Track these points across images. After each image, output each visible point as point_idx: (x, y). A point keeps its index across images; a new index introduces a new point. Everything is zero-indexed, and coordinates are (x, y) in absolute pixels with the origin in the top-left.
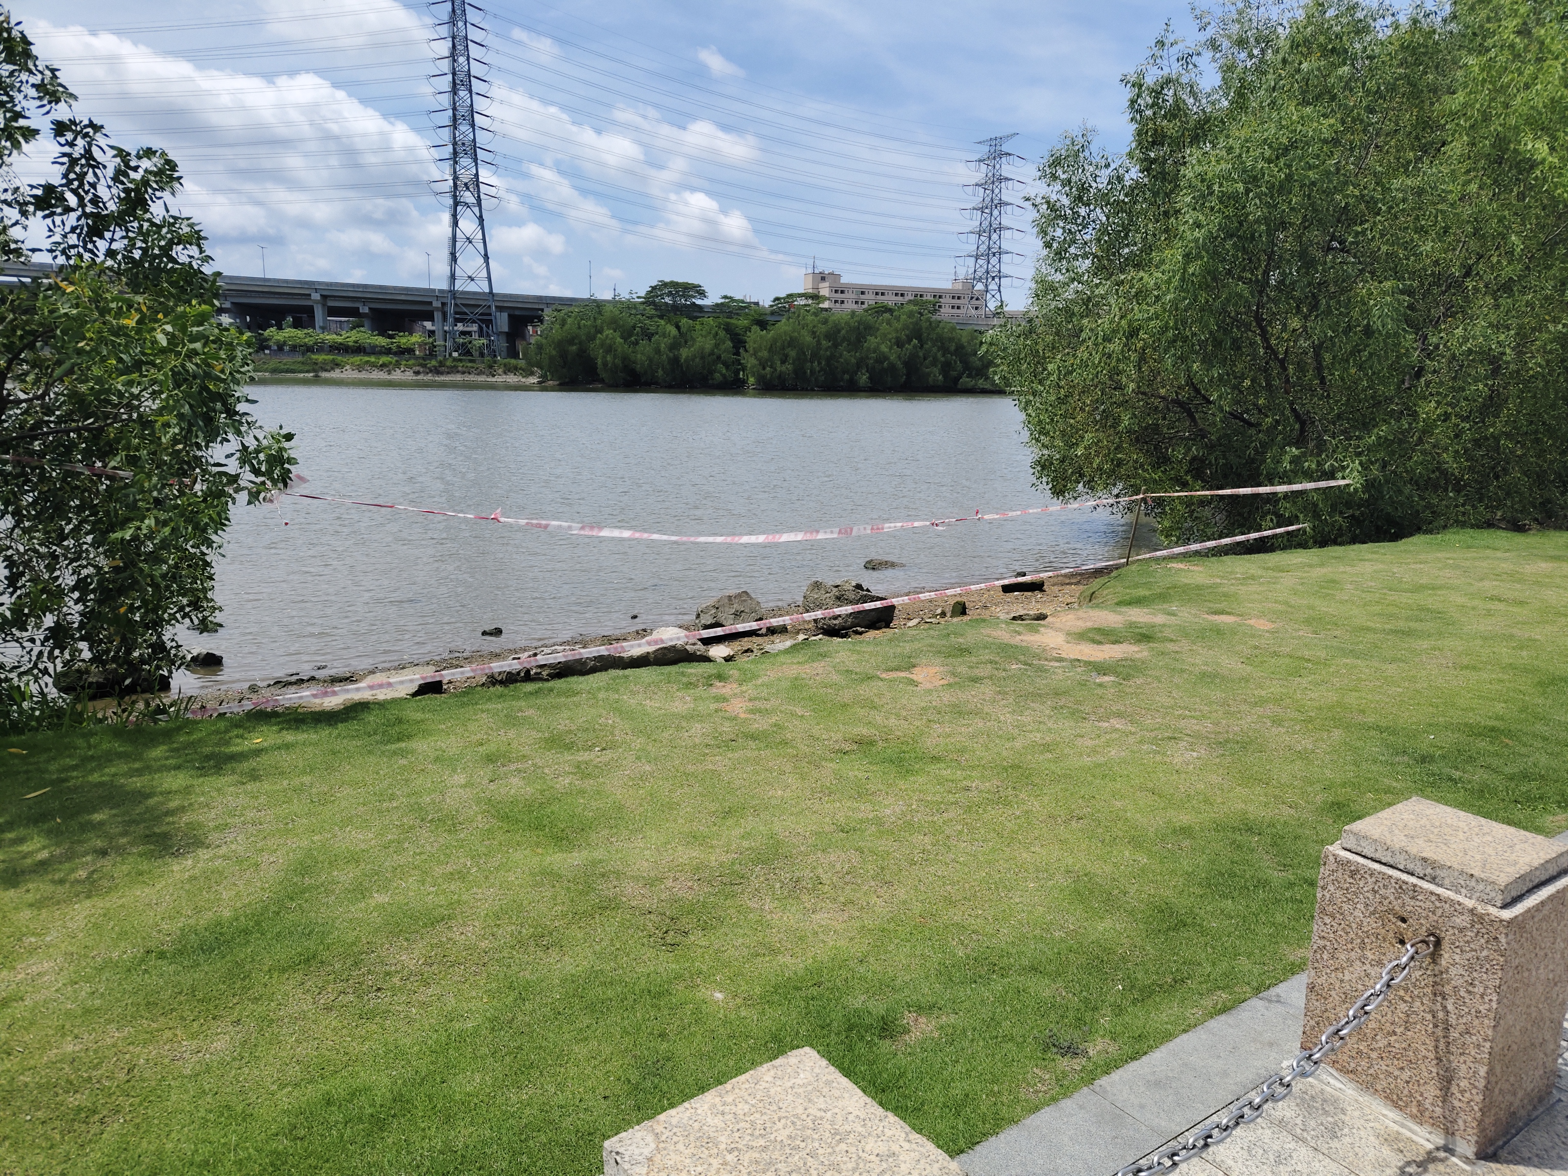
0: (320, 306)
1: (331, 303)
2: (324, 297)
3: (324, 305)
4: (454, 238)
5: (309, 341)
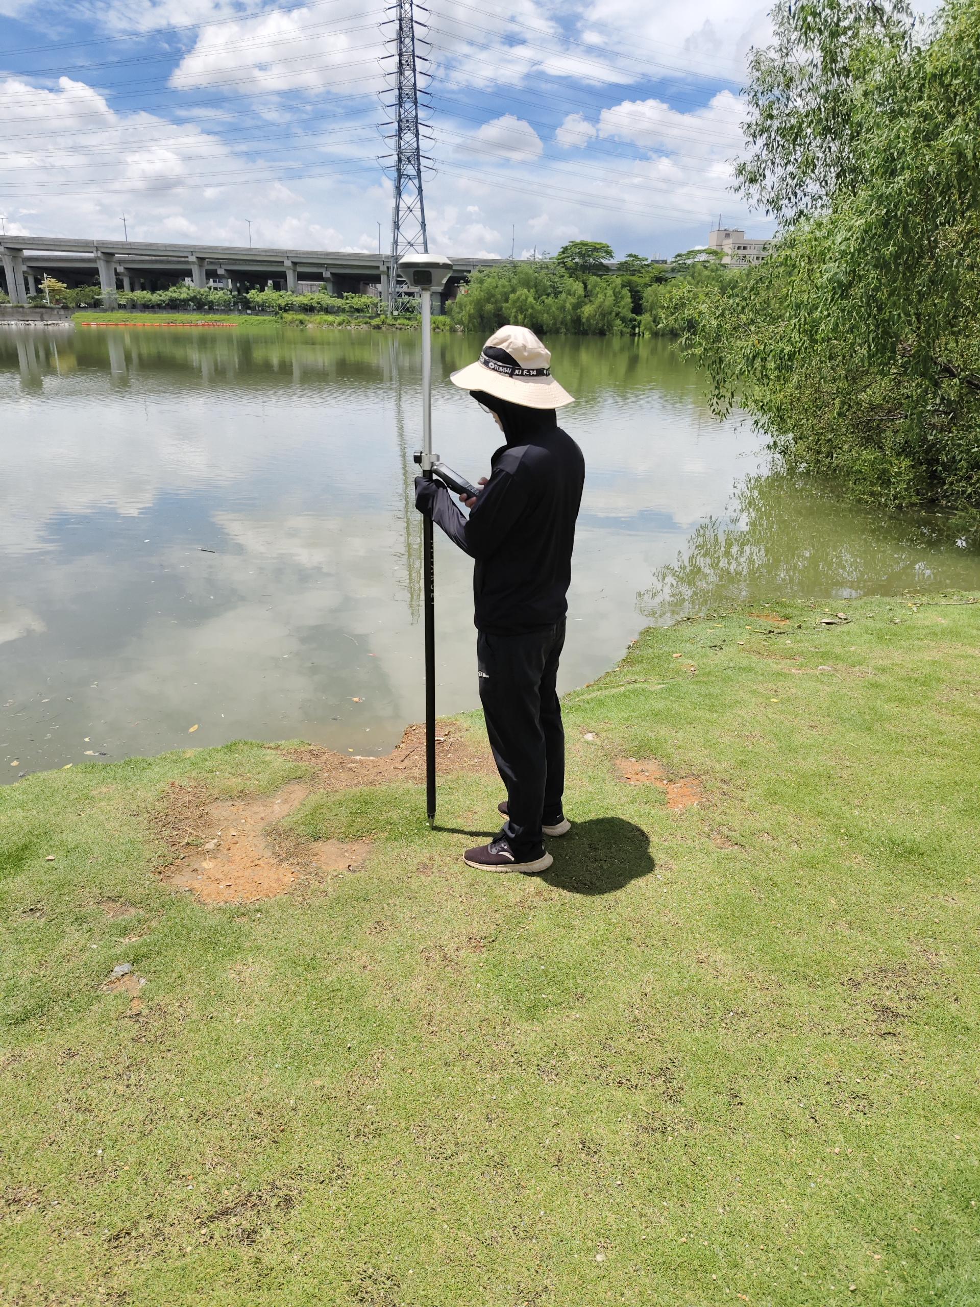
0: (291, 271)
1: (300, 269)
2: (295, 264)
3: (294, 271)
4: (397, 208)
5: (282, 302)
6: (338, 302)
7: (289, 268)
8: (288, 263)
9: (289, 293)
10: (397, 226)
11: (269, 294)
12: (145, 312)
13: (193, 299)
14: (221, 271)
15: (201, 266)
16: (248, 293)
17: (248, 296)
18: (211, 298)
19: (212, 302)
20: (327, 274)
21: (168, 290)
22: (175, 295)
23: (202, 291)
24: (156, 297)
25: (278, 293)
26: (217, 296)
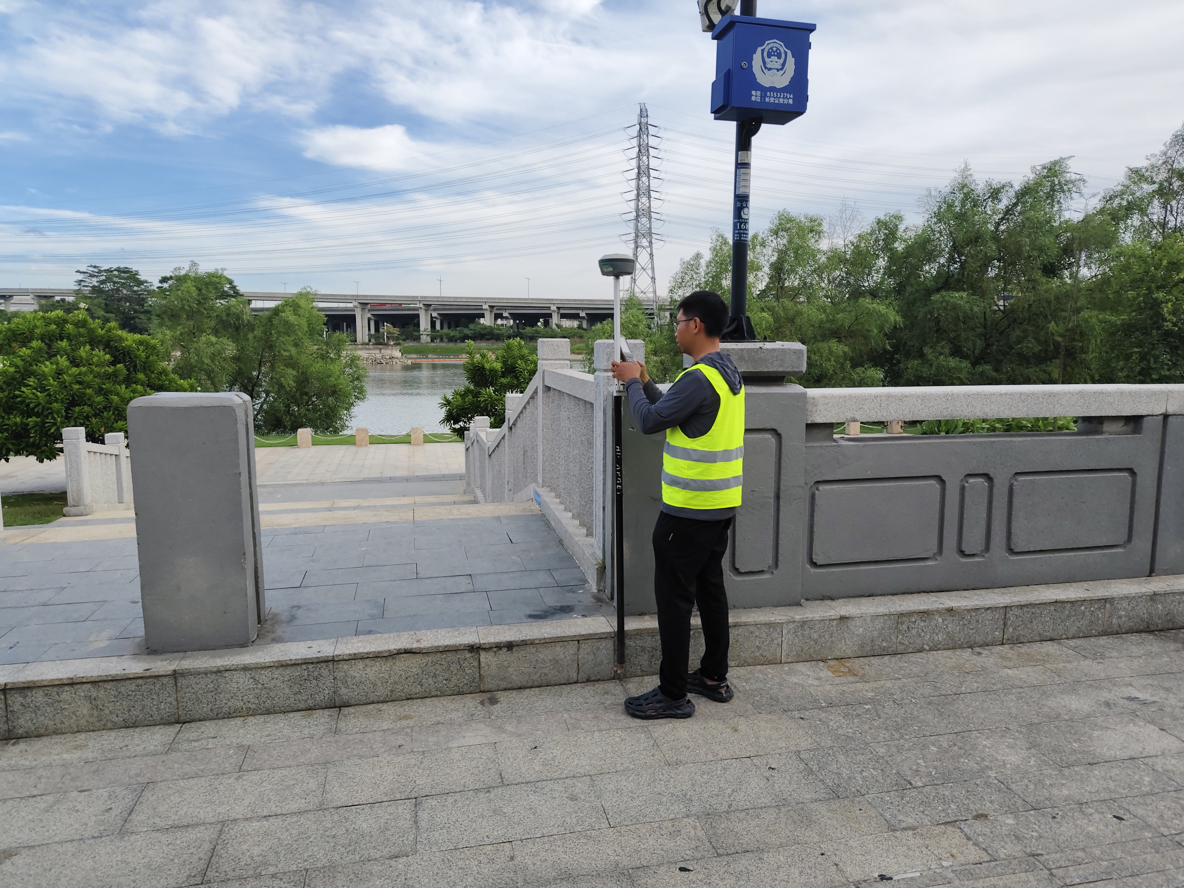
0: (556, 313)
1: (562, 311)
2: (559, 308)
7: (554, 311)
8: (553, 308)
12: (449, 342)
14: (505, 314)
15: (491, 311)
20: (583, 314)
24: (457, 332)
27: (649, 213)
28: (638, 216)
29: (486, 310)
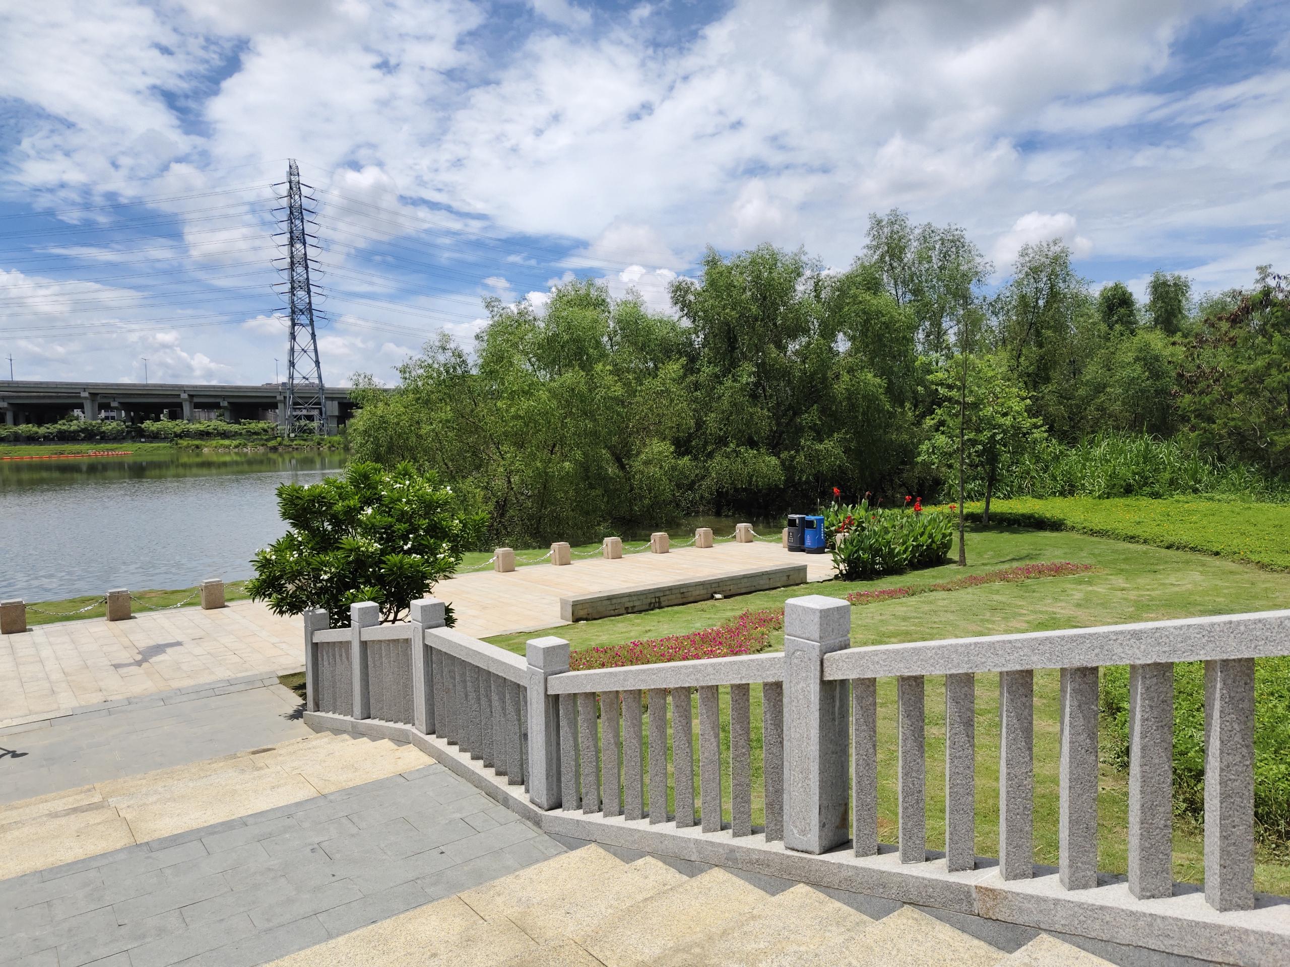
0: (188, 403)
1: (196, 400)
2: (191, 396)
3: (191, 402)
4: (292, 350)
5: (178, 430)
6: (235, 427)
7: (185, 400)
8: (184, 396)
9: (185, 422)
10: (292, 364)
11: (165, 424)
12: (30, 444)
13: (83, 430)
14: (114, 404)
15: (93, 401)
16: (142, 423)
17: (143, 426)
18: (104, 429)
19: (104, 432)
20: (225, 404)
21: (56, 423)
22: (64, 427)
23: (94, 422)
24: (42, 430)
25: (174, 423)
26: (110, 427)
27: (307, 286)
28: (293, 288)
29: (85, 398)
